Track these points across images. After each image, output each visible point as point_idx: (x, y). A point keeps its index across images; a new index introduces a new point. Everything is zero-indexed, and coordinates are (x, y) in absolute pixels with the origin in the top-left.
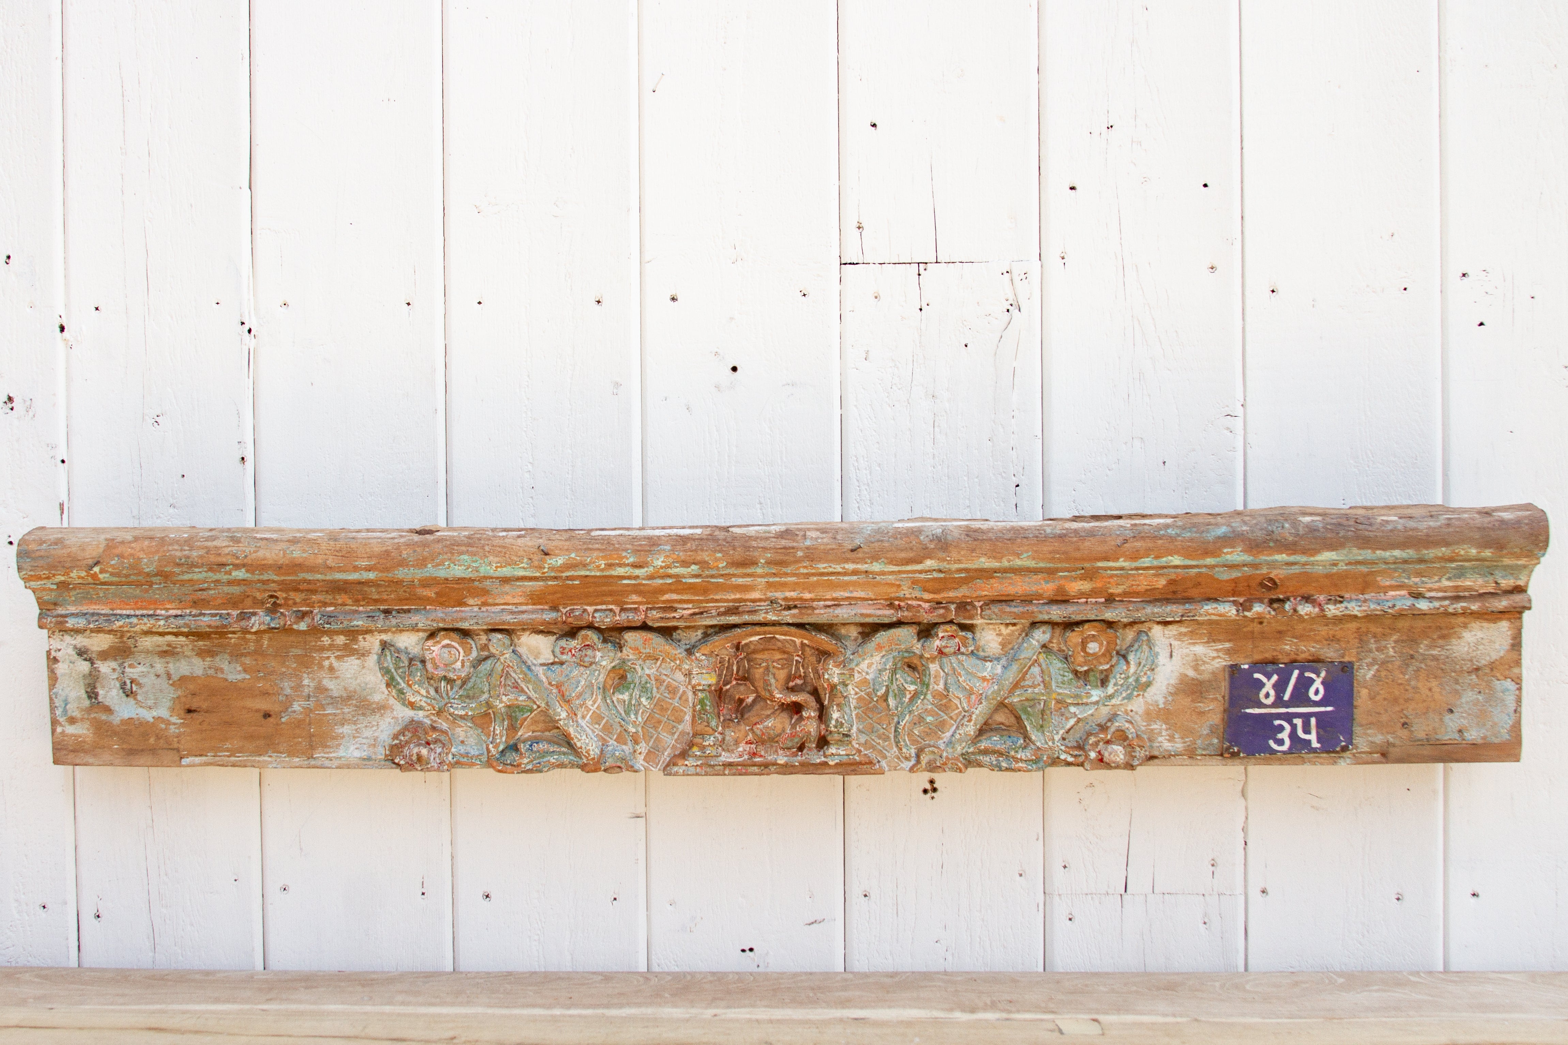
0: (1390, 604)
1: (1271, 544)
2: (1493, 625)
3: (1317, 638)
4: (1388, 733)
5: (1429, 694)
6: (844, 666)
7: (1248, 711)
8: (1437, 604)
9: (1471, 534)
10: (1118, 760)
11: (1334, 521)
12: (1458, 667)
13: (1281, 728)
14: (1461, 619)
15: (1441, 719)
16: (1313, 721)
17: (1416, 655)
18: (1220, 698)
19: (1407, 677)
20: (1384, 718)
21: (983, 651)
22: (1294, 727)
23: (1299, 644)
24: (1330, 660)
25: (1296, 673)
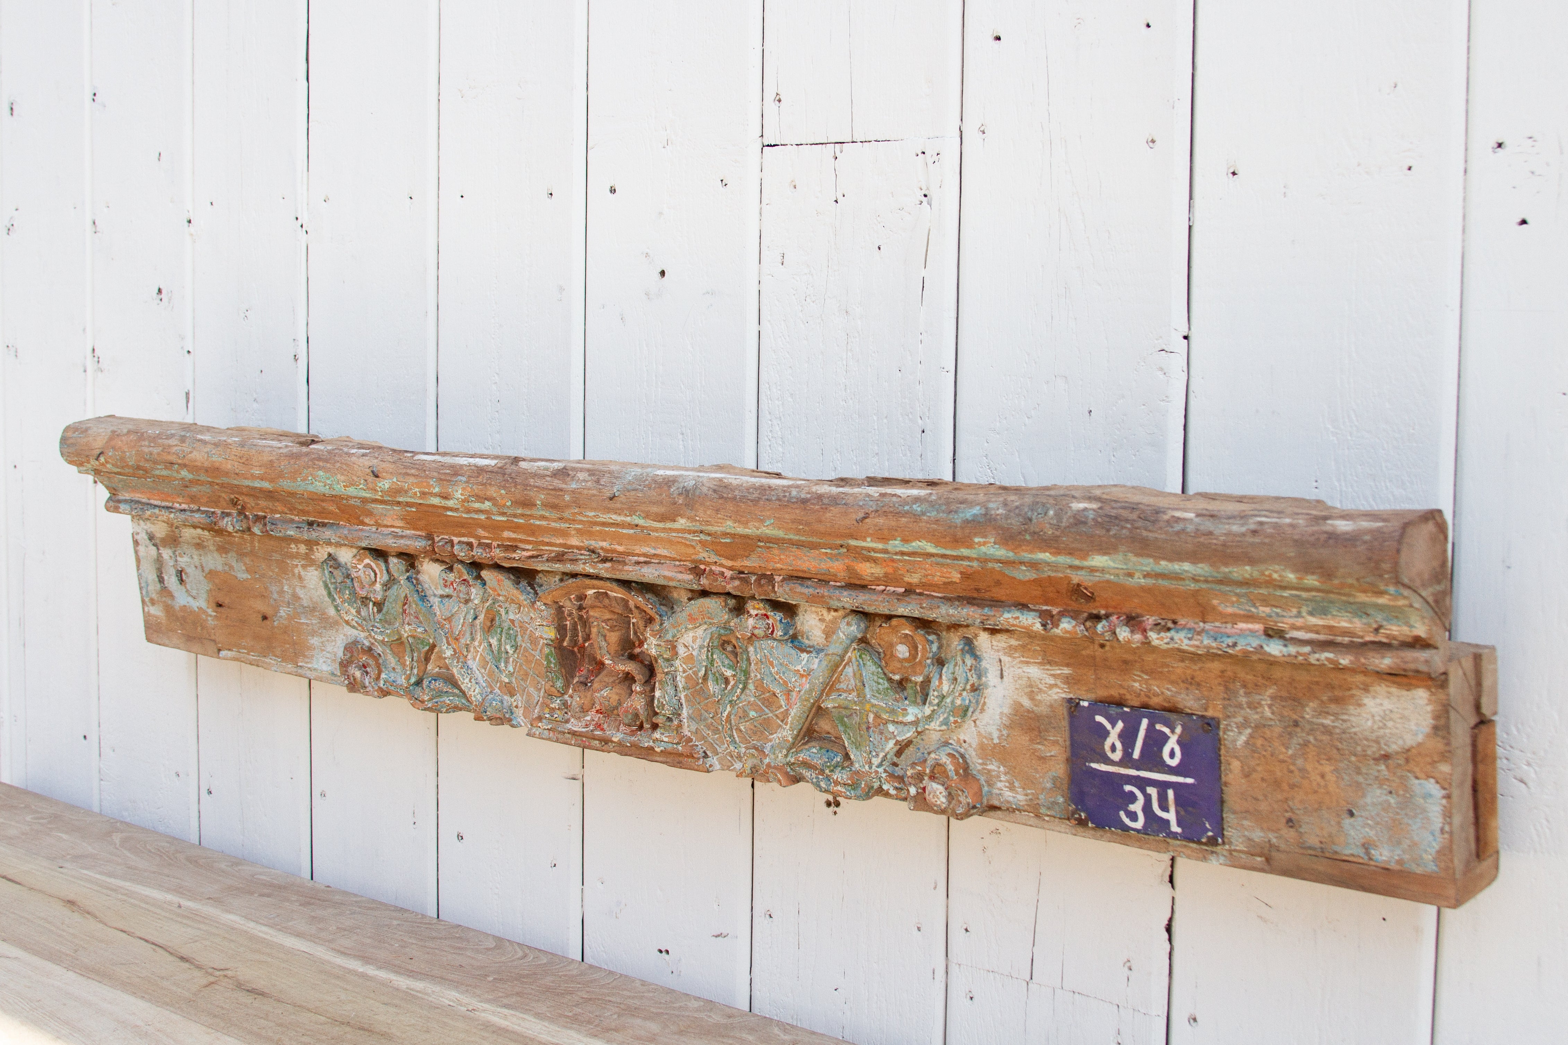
0: (1230, 641)
1: (1028, 537)
2: (1404, 693)
3: (1173, 677)
4: (1269, 829)
5: (1322, 783)
6: (660, 637)
7: (1094, 765)
8: (1292, 649)
9: (1284, 549)
10: (938, 803)
11: (1113, 513)
12: (1359, 749)
13: (1132, 798)
14: (1360, 678)
15: (1339, 823)
16: (1171, 793)
17: (1302, 723)
18: (1061, 740)
19: (1290, 752)
20: (1264, 806)
21: (808, 638)
22: (1148, 798)
23: (1151, 682)
24: (1190, 711)
25: (1145, 722)
